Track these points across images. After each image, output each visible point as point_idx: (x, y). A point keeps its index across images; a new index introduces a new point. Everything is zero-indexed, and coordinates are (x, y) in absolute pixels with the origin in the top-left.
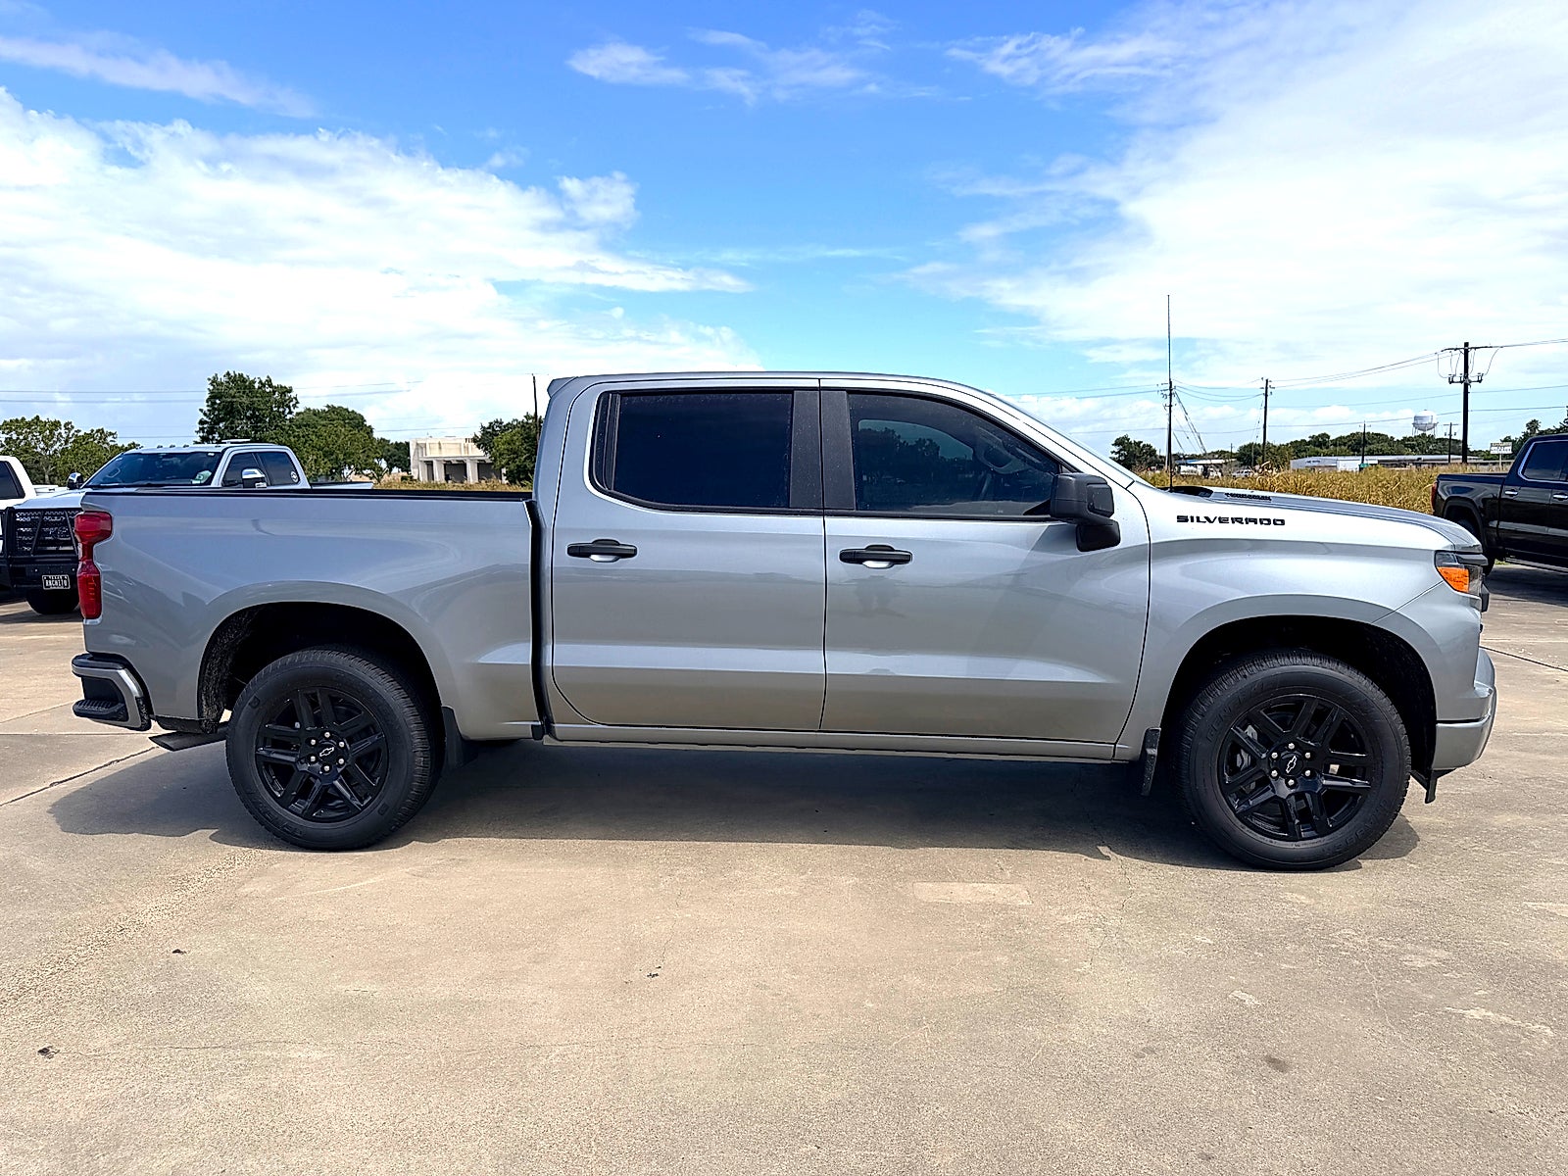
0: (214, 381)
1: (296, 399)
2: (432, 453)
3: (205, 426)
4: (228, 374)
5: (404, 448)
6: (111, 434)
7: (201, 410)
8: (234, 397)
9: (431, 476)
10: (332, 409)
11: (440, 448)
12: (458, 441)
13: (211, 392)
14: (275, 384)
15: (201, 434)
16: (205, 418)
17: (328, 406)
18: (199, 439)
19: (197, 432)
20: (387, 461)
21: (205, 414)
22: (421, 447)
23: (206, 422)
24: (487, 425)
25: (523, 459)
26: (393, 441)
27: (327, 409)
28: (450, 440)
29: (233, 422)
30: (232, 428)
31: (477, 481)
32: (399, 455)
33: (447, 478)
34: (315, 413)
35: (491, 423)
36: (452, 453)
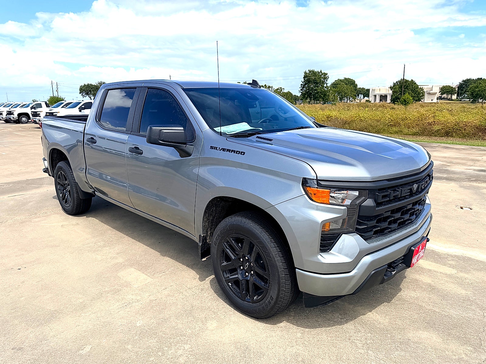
0: (305, 73)
1: (328, 77)
2: (377, 92)
3: (303, 86)
4: (309, 70)
5: (368, 90)
6: (283, 89)
7: (302, 81)
8: (310, 77)
9: (375, 100)
10: (346, 79)
11: (380, 90)
12: (386, 88)
13: (304, 76)
14: (323, 72)
15: (301, 88)
16: (302, 84)
18: (300, 90)
19: (300, 88)
20: (363, 95)
21: (303, 82)
22: (373, 90)
23: (303, 85)
24: (395, 82)
25: (398, 94)
26: (366, 88)
27: (344, 79)
28: (384, 88)
29: (309, 84)
30: (309, 86)
31: (379, 102)
32: (366, 93)
33: (381, 100)
34: (341, 80)
35: (397, 82)
36: (383, 92)
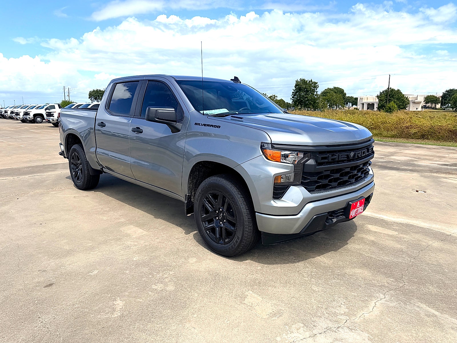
0: (297, 81)
1: (318, 86)
2: (365, 101)
4: (301, 79)
5: (356, 99)
7: (293, 89)
8: (301, 85)
9: (363, 107)
10: (335, 88)
11: (367, 99)
12: (373, 97)
13: (296, 84)
14: (313, 81)
17: (334, 87)
18: (292, 98)
19: (291, 95)
20: (352, 103)
22: (361, 99)
23: (294, 93)
25: (384, 102)
26: (355, 97)
27: (333, 88)
28: (371, 97)
29: (300, 93)
32: (354, 101)
33: (368, 109)
34: (330, 89)
36: (371, 101)
